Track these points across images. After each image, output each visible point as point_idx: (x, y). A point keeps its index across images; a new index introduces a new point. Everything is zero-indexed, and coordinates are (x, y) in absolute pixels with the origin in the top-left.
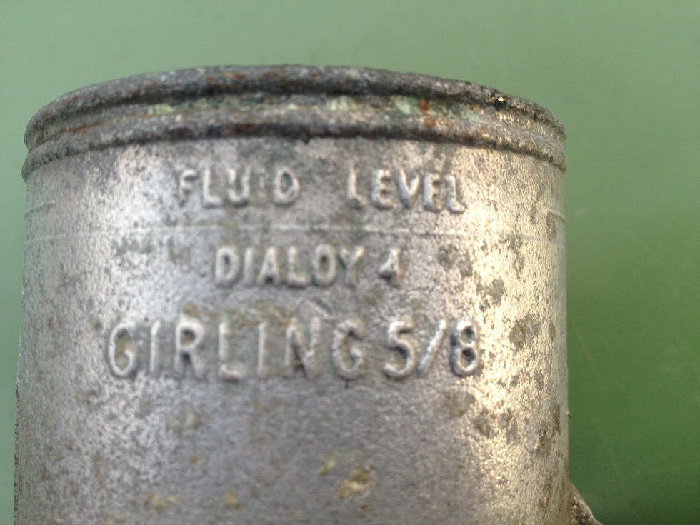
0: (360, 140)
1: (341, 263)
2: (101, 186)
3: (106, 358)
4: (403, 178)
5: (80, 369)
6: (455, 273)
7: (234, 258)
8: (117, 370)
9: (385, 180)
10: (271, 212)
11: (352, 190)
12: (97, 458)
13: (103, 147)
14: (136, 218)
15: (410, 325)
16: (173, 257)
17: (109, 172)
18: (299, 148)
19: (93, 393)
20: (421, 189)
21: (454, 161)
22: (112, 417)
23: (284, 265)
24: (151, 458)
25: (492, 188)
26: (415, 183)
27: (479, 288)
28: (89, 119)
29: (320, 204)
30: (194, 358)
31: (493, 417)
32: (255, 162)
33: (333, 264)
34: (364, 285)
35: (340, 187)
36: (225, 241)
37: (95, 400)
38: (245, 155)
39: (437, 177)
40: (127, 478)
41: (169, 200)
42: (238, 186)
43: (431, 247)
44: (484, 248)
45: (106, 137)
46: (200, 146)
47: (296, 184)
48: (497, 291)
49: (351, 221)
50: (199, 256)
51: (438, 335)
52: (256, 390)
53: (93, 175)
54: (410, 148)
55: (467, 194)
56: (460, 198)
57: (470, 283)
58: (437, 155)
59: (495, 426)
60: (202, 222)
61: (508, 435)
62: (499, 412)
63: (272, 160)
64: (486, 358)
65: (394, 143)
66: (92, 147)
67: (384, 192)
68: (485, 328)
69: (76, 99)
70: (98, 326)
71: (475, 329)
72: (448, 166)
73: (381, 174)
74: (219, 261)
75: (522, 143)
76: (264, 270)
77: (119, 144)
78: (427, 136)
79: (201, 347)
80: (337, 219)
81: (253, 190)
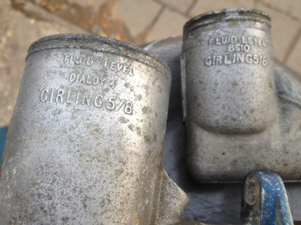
0: (109, 54)
1: (100, 81)
2: (46, 58)
3: (40, 97)
4: (118, 65)
6: (129, 90)
7: (75, 76)
8: (42, 100)
9: (114, 64)
10: (85, 67)
11: (106, 65)
12: (33, 121)
13: (48, 49)
14: (53, 65)
15: (114, 98)
16: (60, 74)
17: (49, 55)
18: (95, 53)
19: (35, 106)
20: (123, 68)
21: (132, 64)
23: (86, 79)
25: (142, 73)
26: (121, 66)
27: (135, 95)
28: (46, 43)
29: (97, 67)
30: (61, 98)
31: (134, 127)
32: (84, 56)
33: (98, 80)
34: (105, 87)
35: (102, 64)
36: (73, 72)
37: (35, 108)
38: (81, 53)
39: (127, 66)
41: (62, 62)
42: (79, 60)
43: (123, 82)
44: (138, 86)
45: (50, 47)
46: (72, 50)
47: (92, 62)
48: (140, 97)
49: (104, 72)
50: (67, 75)
51: (122, 102)
52: (75, 106)
53: (44, 56)
54: (121, 58)
55: (134, 73)
56: (132, 72)
57: (132, 93)
58: (128, 61)
59: (134, 129)
60: (69, 67)
61: (138, 133)
62: (136, 126)
63: (88, 55)
64: (134, 112)
65: (117, 56)
66: (46, 49)
67: (113, 67)
68: (135, 105)
69: (44, 38)
70: (39, 90)
71: (131, 104)
72: (130, 65)
74: (71, 76)
75: (152, 65)
76: (81, 80)
77: (53, 48)
78: (126, 56)
79: (63, 95)
80: (101, 71)
81: (82, 61)
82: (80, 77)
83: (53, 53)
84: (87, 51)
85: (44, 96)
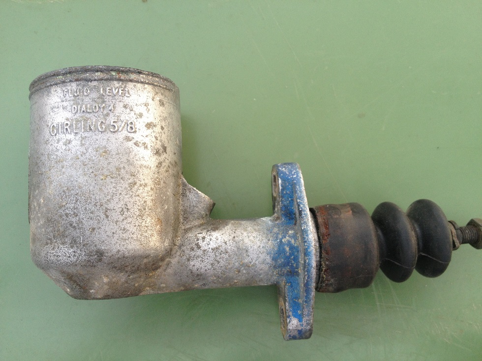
0: (103, 81)
1: (99, 108)
2: (48, 95)
3: (50, 132)
4: (114, 89)
5: (44, 136)
6: (128, 110)
7: (76, 107)
8: (52, 134)
9: (109, 89)
10: (84, 97)
11: (102, 92)
12: (49, 154)
13: (48, 87)
14: (55, 101)
15: (116, 121)
16: (63, 108)
17: (49, 92)
18: (90, 83)
19: (47, 141)
20: (118, 92)
21: (127, 85)
22: (52, 145)
23: (86, 108)
24: (60, 152)
25: (139, 91)
26: (117, 90)
27: (135, 114)
28: (44, 81)
29: (94, 95)
30: (68, 129)
31: (140, 143)
32: (80, 87)
33: (97, 107)
34: (105, 112)
35: (99, 91)
36: (74, 104)
37: (47, 142)
38: (78, 85)
39: (122, 89)
40: (55, 157)
41: (62, 96)
42: (77, 92)
43: (121, 104)
44: (136, 105)
45: (48, 84)
46: (68, 84)
47: (89, 91)
48: (141, 115)
49: (102, 98)
50: (69, 108)
51: (124, 123)
52: (81, 135)
53: (46, 93)
54: (115, 82)
55: (131, 93)
56: (129, 93)
57: (132, 113)
58: (122, 84)
59: (140, 145)
60: (69, 101)
61: (145, 148)
62: (142, 142)
63: (84, 86)
64: (137, 130)
65: (111, 81)
66: (45, 87)
67: (109, 92)
68: (137, 123)
69: (41, 76)
70: (48, 126)
71: (133, 123)
72: (125, 87)
73: (108, 88)
74: (73, 108)
75: (147, 81)
76: (82, 110)
77: (51, 85)
78: (119, 80)
79: (70, 127)
80: (98, 98)
81: (79, 93)
82: (81, 107)
83: (53, 89)
84: (82, 83)
85: (53, 131)
